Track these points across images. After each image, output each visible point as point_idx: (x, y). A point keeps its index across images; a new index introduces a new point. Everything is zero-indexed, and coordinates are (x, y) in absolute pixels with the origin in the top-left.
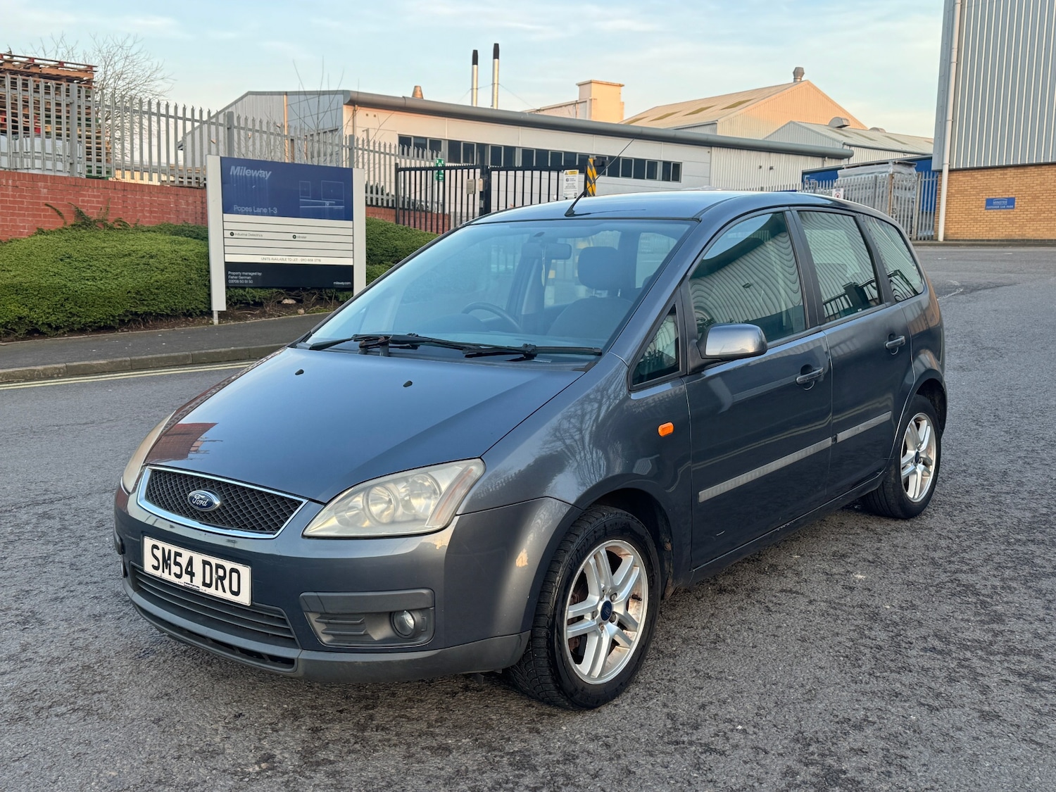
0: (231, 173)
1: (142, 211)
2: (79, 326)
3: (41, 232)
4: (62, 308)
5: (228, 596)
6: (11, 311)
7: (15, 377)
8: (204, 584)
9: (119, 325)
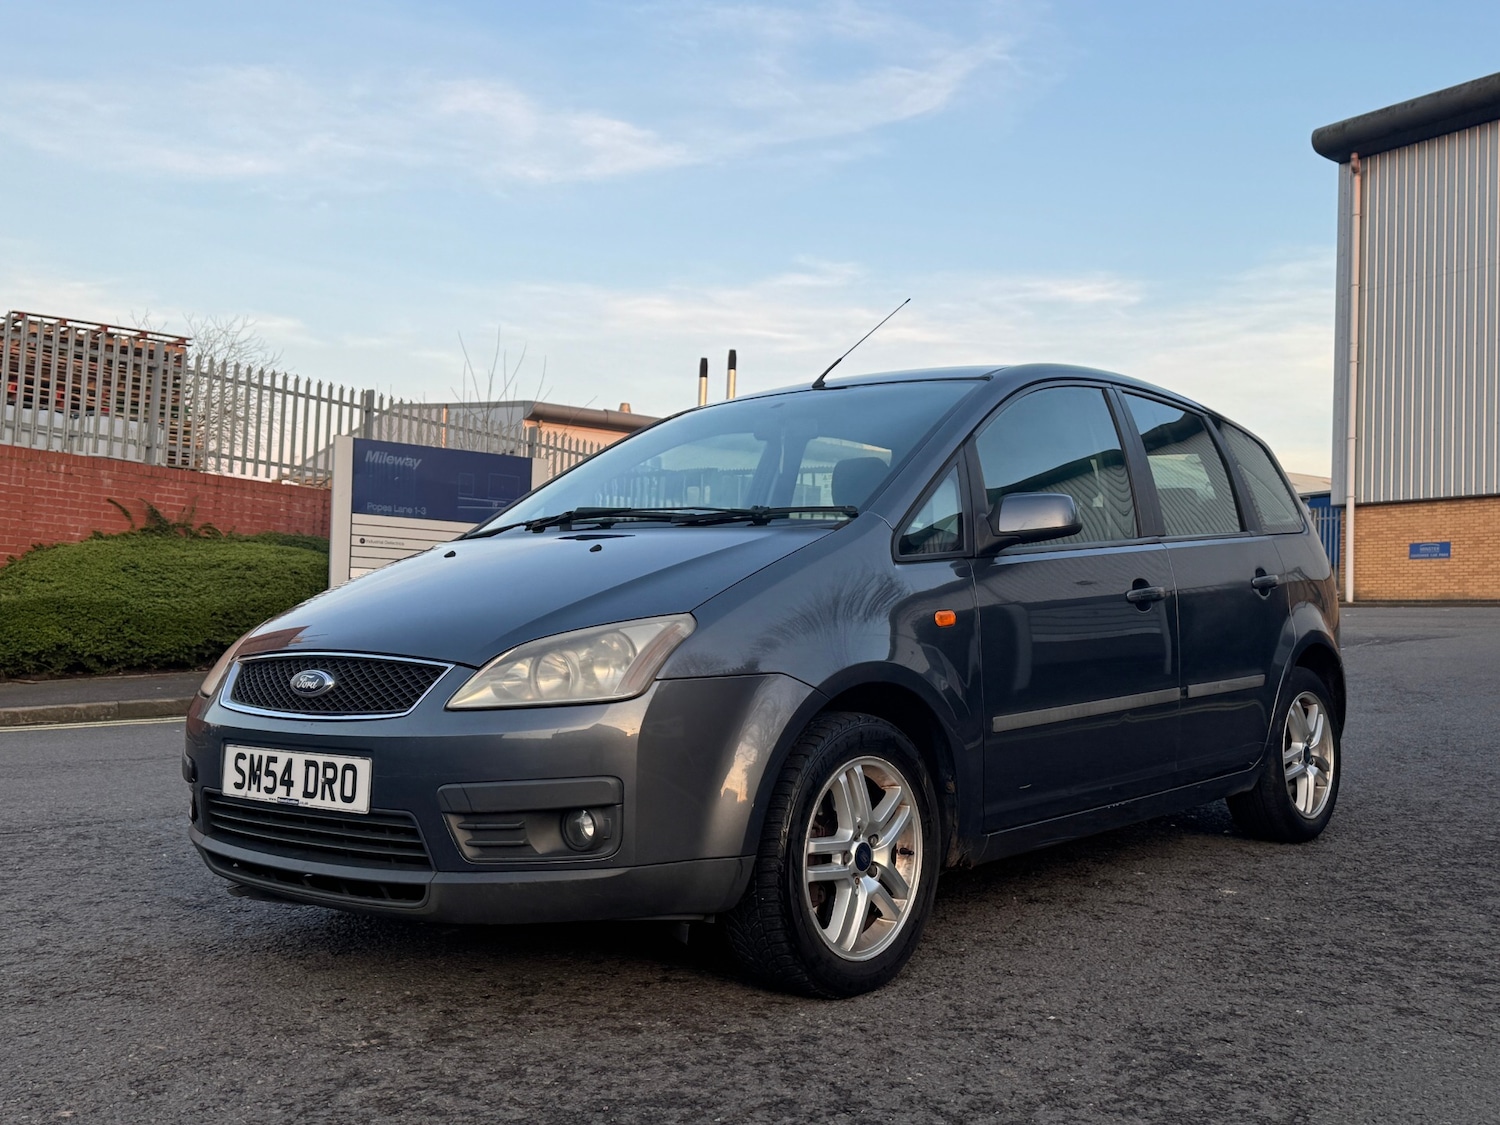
0: (367, 460)
1: (241, 515)
2: (140, 661)
3: (98, 535)
4: (120, 635)
5: (339, 805)
6: (48, 636)
7: (46, 718)
8: (306, 794)
9: (197, 661)
